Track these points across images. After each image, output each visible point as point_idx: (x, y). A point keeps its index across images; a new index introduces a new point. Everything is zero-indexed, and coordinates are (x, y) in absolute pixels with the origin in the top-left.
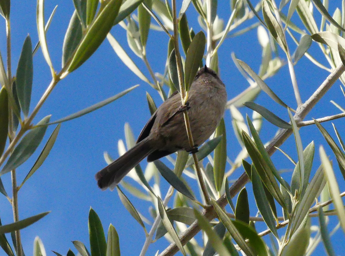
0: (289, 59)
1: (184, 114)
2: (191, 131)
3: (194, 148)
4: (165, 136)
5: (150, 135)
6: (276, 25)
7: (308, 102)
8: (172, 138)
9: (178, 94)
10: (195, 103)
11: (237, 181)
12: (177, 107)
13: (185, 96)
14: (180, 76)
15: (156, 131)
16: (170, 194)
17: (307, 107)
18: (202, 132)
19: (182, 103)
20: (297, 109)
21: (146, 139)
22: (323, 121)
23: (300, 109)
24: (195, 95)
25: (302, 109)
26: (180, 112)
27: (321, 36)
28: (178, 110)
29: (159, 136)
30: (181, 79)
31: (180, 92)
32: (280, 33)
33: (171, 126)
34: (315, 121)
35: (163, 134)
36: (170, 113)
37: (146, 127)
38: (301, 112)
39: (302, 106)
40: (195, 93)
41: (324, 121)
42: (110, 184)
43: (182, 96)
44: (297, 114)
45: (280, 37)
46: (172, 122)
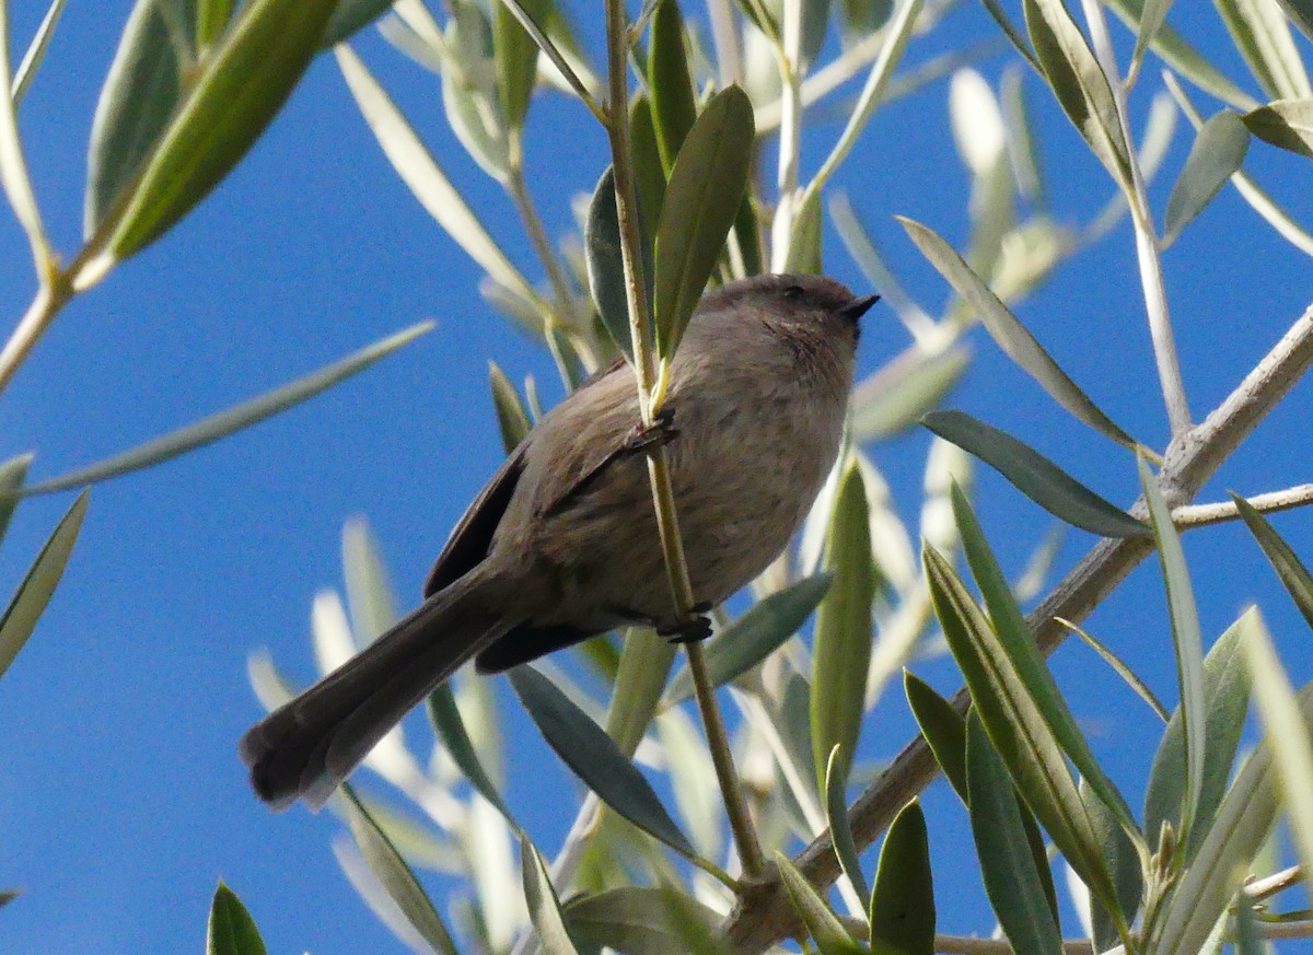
0: (1141, 219)
1: (651, 463)
2: (678, 539)
3: (694, 617)
4: (557, 562)
5: (494, 553)
6: (1083, 63)
7: (1218, 417)
8: (587, 572)
9: (625, 369)
10: (698, 414)
11: (887, 772)
12: (616, 432)
13: (657, 378)
14: (636, 289)
15: (519, 539)
16: (585, 827)
17: (1213, 438)
18: (727, 546)
19: (640, 414)
20: (1169, 449)
21: (472, 574)
22: (1282, 504)
23: (1184, 448)
24: (705, 373)
25: (1192, 450)
26: (633, 452)
27: (1285, 116)
28: (625, 442)
29: (531, 560)
30: (639, 303)
31: (633, 361)
32: (1102, 101)
33: (590, 517)
34: (1242, 505)
35: (547, 550)
36: (582, 457)
37: (472, 516)
38: (1185, 462)
39: (1189, 435)
40: (706, 367)
41: (1289, 506)
42: (307, 784)
43: (640, 381)
44: (1166, 471)
45: (1100, 119)
46: (594, 498)
